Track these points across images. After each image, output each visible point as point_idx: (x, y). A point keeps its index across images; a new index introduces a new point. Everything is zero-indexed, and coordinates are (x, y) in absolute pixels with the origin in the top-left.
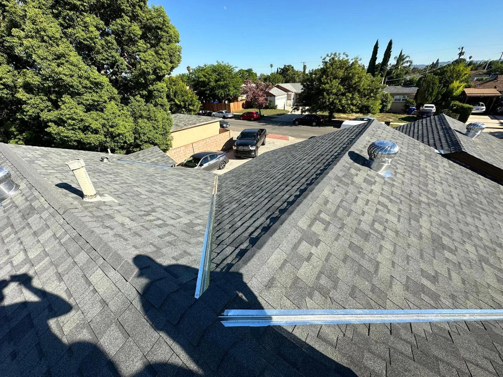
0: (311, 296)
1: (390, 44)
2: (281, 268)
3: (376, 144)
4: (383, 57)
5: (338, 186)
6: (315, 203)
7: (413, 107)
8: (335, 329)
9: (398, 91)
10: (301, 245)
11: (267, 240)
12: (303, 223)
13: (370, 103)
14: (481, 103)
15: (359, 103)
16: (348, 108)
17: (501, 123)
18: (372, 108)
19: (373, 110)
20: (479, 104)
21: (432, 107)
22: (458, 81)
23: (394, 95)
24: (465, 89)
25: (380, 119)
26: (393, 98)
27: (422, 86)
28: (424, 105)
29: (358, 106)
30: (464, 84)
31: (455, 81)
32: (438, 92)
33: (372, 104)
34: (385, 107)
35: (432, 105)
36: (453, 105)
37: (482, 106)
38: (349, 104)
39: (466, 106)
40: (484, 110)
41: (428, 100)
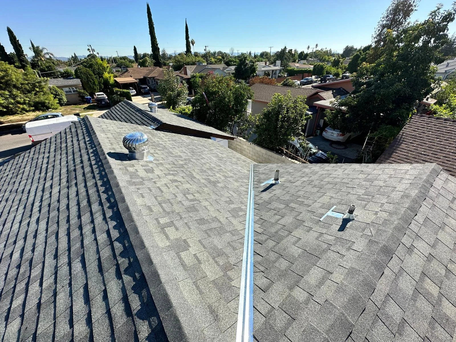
0: (230, 279)
1: (10, 32)
2: (201, 293)
3: (127, 137)
4: (12, 47)
5: (138, 189)
6: (144, 217)
7: (88, 96)
8: (257, 276)
9: (63, 83)
10: (184, 259)
11: (165, 290)
12: (162, 242)
13: (42, 98)
14: (131, 88)
15: (28, 100)
16: (15, 107)
17: (149, 99)
18: (49, 103)
19: (52, 105)
20: (130, 89)
21: (103, 95)
22: (107, 73)
23: (60, 87)
24: (115, 79)
25: (65, 112)
26: (63, 90)
27: (82, 78)
28: (95, 94)
29: (28, 103)
30: (112, 75)
31: (105, 73)
32: (98, 82)
33: (46, 99)
34: (61, 100)
35: (102, 93)
36: (116, 91)
37: (133, 89)
38: (14, 103)
39: (125, 91)
40: (135, 92)
41: (95, 89)
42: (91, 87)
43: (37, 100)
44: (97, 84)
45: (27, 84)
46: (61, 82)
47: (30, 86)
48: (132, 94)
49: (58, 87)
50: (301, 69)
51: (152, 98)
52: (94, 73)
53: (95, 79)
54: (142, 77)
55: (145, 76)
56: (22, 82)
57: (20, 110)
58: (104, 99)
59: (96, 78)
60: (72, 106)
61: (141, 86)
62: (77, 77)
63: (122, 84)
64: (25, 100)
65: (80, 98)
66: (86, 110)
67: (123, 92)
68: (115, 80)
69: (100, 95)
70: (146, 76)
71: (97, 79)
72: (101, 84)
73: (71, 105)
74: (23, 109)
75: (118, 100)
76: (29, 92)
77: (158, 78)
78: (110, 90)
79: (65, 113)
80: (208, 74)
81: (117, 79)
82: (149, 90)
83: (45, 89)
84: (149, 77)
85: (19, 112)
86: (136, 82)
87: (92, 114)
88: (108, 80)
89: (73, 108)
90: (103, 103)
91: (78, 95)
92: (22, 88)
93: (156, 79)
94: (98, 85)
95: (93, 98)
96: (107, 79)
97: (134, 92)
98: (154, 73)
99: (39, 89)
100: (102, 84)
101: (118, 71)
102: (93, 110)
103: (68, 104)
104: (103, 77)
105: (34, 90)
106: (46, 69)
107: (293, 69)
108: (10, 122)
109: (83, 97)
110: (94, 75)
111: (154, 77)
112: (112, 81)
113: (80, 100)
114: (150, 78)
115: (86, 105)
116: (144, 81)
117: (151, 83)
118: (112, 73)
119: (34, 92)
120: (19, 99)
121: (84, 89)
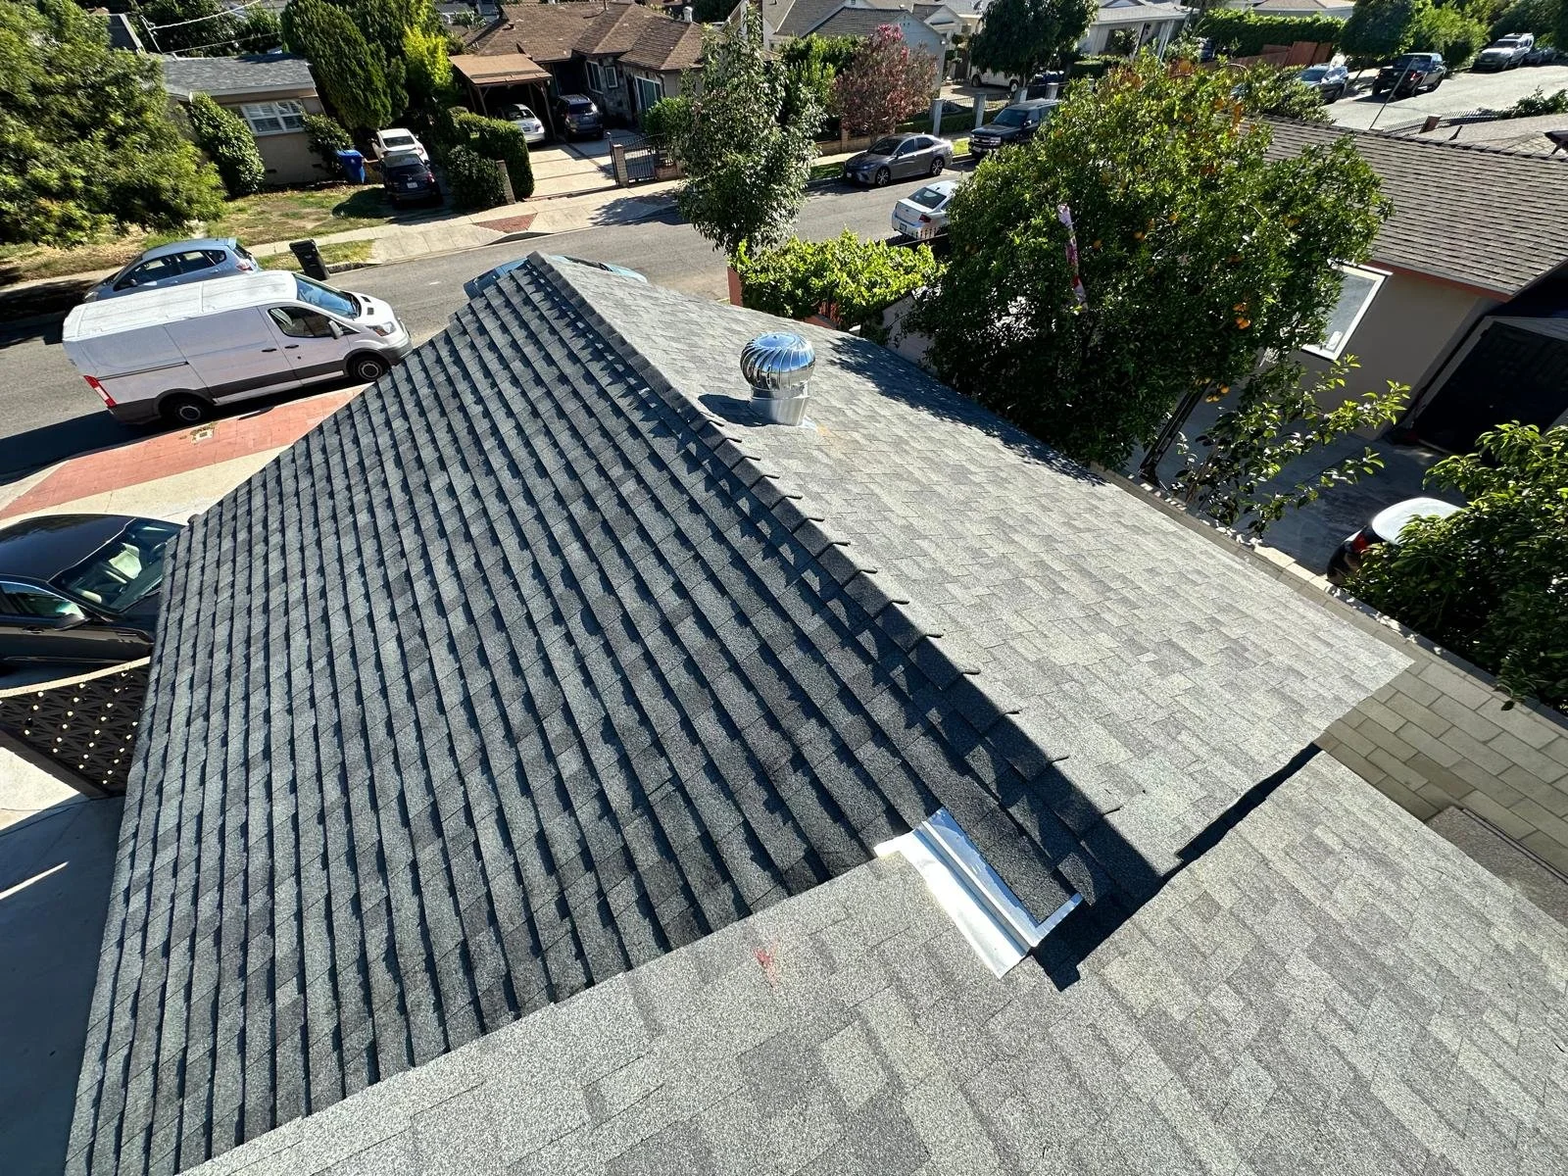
9: (240, 82)
13: (144, 165)
14: (522, 107)
15: (82, 178)
16: (30, 215)
17: (602, 169)
18: (176, 191)
19: (190, 201)
20: (520, 112)
21: (407, 140)
22: (417, 30)
23: (234, 102)
24: (455, 60)
25: (261, 228)
26: (241, 116)
27: (317, 55)
28: (377, 137)
29: (87, 191)
30: (441, 41)
31: (407, 29)
32: (387, 76)
33: (160, 172)
34: (241, 168)
35: (404, 132)
36: (460, 123)
37: (529, 116)
38: (23, 192)
39: (501, 124)
40: (542, 130)
41: (376, 113)
42: (355, 99)
43: (121, 174)
44: (380, 85)
45: (70, 90)
46: (234, 74)
47: (84, 101)
48: (528, 138)
49: (222, 101)
50: (1281, 19)
51: (614, 164)
52: (364, 29)
53: (369, 60)
54: (567, 54)
55: (577, 47)
56: (41, 80)
57: (52, 226)
58: (411, 168)
59: (374, 54)
60: (289, 193)
61: (564, 97)
62: (298, 52)
63: (483, 88)
64: (65, 177)
65: (317, 158)
66: (345, 217)
67: (494, 132)
68: (455, 69)
69: (401, 143)
70: (585, 49)
71: (380, 60)
72: (398, 88)
73: (282, 188)
74: (68, 222)
75: (471, 172)
76: (84, 130)
77: (634, 59)
78: (436, 119)
79: (261, 233)
80: (877, 39)
81: (460, 62)
82: (597, 119)
83: (149, 116)
84: (596, 51)
85: (50, 238)
86: (544, 80)
87: (370, 241)
88: (425, 66)
89: (294, 208)
90: (409, 185)
91: (305, 143)
92: (46, 109)
93: (629, 64)
94: (385, 95)
95: (372, 155)
96: (422, 62)
97: (537, 128)
98: (616, 32)
99: (127, 115)
100: (403, 87)
101: (464, 22)
102: (374, 221)
103: (272, 184)
104: (402, 53)
105: (101, 122)
106: (179, 10)
107: (1241, 18)
108: (43, 270)
109: (327, 152)
110: (362, 39)
111: (616, 56)
112: (440, 75)
113: (318, 166)
114: (601, 58)
115: (343, 194)
116: (571, 72)
117: (603, 85)
118: (441, 31)
119: (101, 134)
120: (39, 172)
121: (331, 111)
